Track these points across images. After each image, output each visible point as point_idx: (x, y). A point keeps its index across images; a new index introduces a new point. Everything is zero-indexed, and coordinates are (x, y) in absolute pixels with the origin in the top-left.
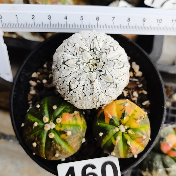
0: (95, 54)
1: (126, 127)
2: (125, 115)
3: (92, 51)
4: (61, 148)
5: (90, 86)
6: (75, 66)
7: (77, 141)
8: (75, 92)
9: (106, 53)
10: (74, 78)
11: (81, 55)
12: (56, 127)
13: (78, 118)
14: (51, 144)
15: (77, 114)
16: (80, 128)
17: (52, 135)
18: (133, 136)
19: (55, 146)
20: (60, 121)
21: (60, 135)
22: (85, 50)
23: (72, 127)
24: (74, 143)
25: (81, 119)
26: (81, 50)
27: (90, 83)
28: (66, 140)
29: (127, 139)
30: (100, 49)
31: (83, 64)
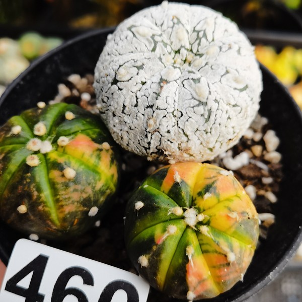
0: (198, 41)
1: (201, 218)
2: (211, 189)
3: (195, 34)
4: (39, 197)
5: (155, 87)
6: (148, 40)
7: (77, 202)
8: (121, 90)
9: (221, 48)
10: (134, 60)
11: (170, 30)
12: (52, 152)
13: (106, 159)
14: (23, 178)
15: (107, 151)
16: (100, 180)
17: (33, 161)
18: (207, 244)
19: (29, 187)
20: (64, 144)
21: (51, 169)
22: (183, 25)
23: (83, 167)
24: (70, 201)
25: (111, 166)
26: (175, 21)
27: (157, 82)
28: (56, 186)
29: (190, 241)
30: (213, 40)
31: (165, 45)
